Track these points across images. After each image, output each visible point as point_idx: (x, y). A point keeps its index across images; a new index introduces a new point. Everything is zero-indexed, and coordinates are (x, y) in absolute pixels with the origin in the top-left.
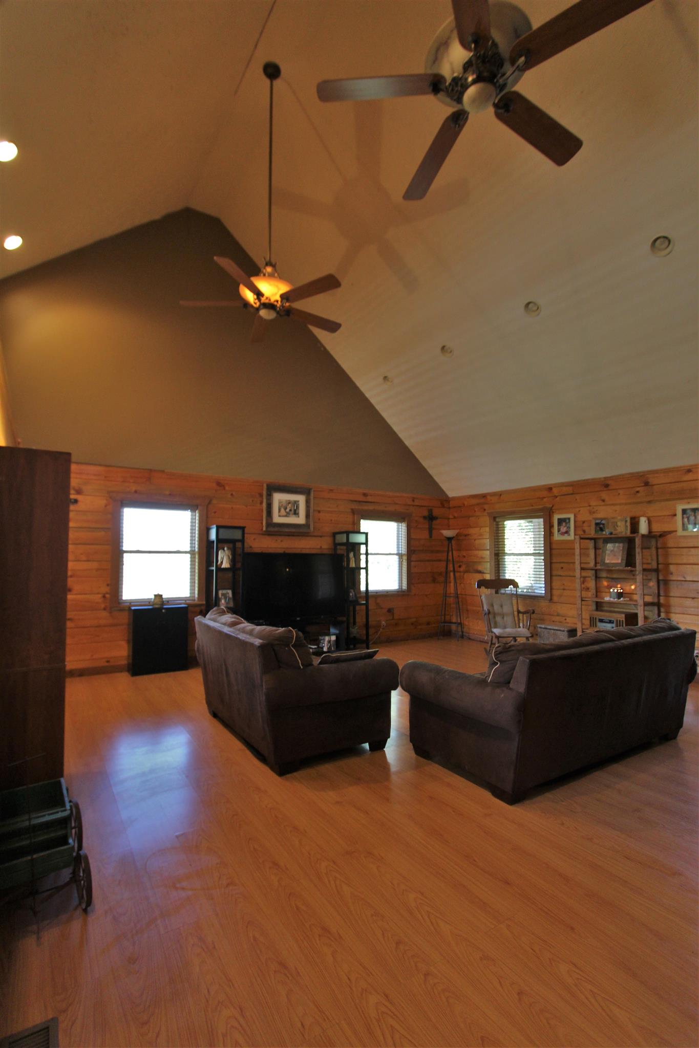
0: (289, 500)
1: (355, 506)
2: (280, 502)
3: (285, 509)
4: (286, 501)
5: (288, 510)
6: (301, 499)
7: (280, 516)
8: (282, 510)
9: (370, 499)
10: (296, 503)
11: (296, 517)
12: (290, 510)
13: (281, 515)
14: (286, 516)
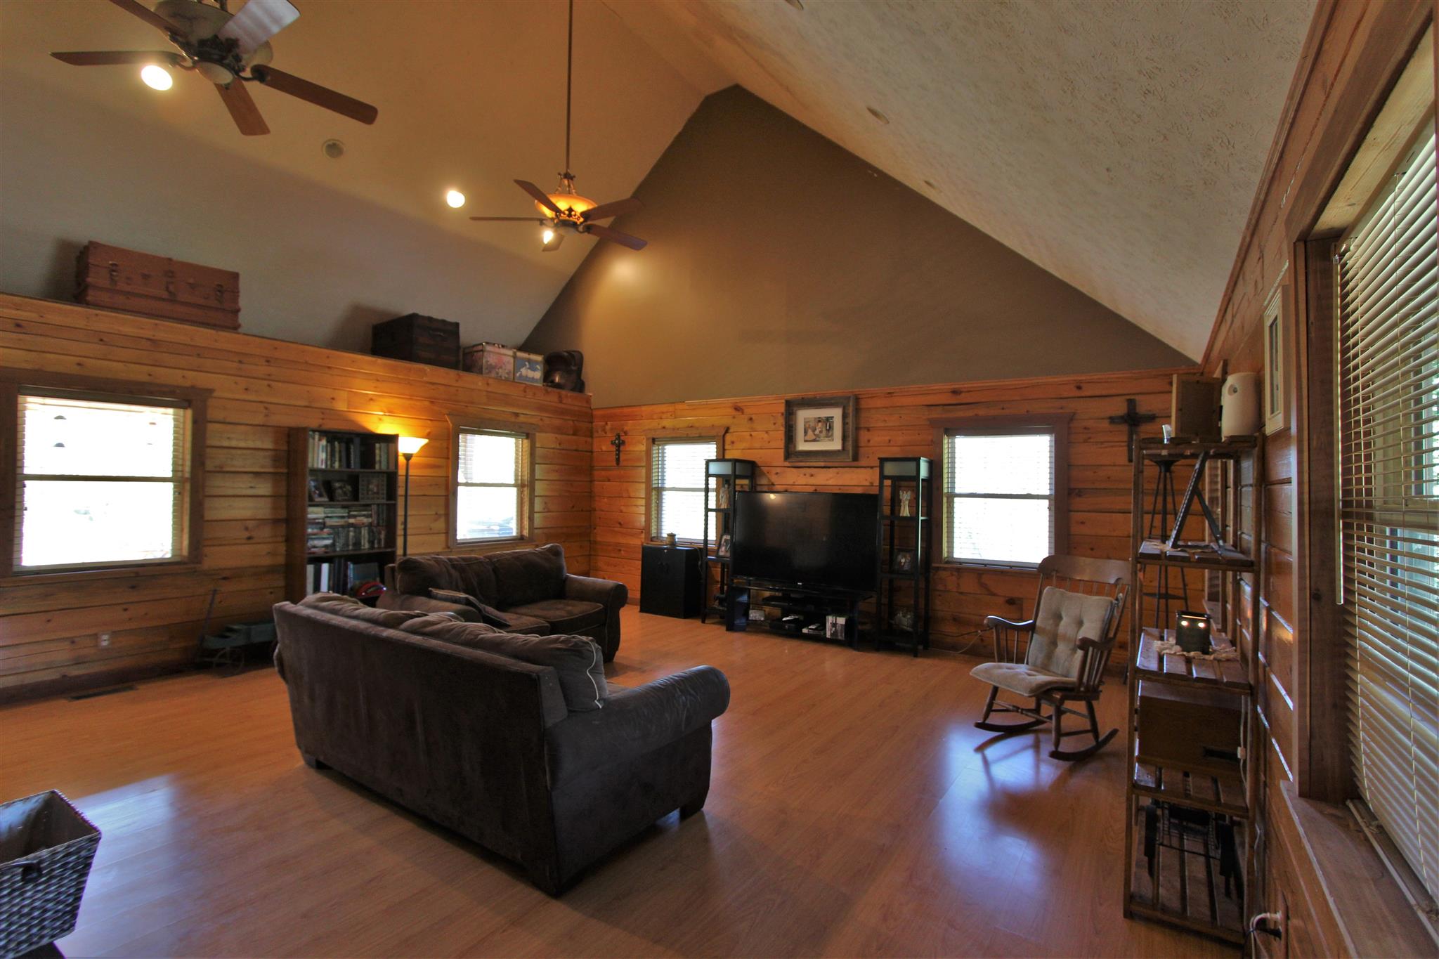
0: (819, 418)
1: (936, 414)
2: (806, 422)
3: (814, 430)
4: (815, 418)
5: (817, 432)
6: (836, 413)
7: (806, 441)
8: (810, 432)
9: (964, 398)
10: (828, 420)
11: (830, 440)
12: (821, 432)
13: (808, 439)
14: (814, 440)
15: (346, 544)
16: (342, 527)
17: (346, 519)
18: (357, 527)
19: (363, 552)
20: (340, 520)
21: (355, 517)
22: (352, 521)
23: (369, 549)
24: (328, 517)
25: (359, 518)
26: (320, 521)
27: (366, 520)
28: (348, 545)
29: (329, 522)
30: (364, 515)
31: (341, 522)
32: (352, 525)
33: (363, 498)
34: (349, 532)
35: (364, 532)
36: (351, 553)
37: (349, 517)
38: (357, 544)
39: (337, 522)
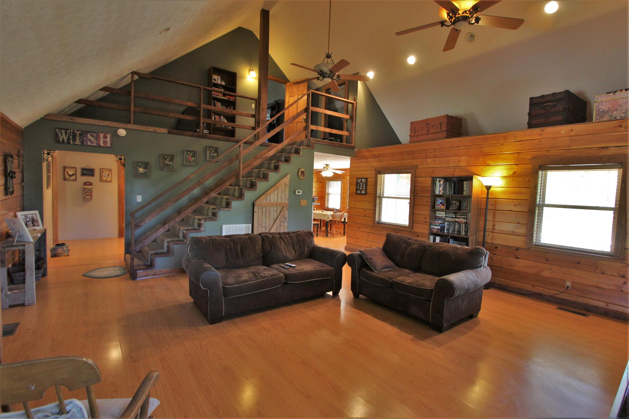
15: (454, 231)
16: (452, 222)
17: (454, 219)
18: (460, 224)
19: (461, 236)
20: (451, 219)
21: (459, 218)
22: (457, 220)
23: (465, 235)
24: (447, 217)
25: (460, 219)
26: (444, 218)
27: (463, 220)
28: (455, 231)
29: (447, 219)
30: (463, 218)
31: (452, 220)
32: (457, 222)
33: (463, 209)
34: (455, 225)
35: (463, 226)
36: (456, 235)
37: (456, 218)
38: (459, 231)
39: (451, 220)
